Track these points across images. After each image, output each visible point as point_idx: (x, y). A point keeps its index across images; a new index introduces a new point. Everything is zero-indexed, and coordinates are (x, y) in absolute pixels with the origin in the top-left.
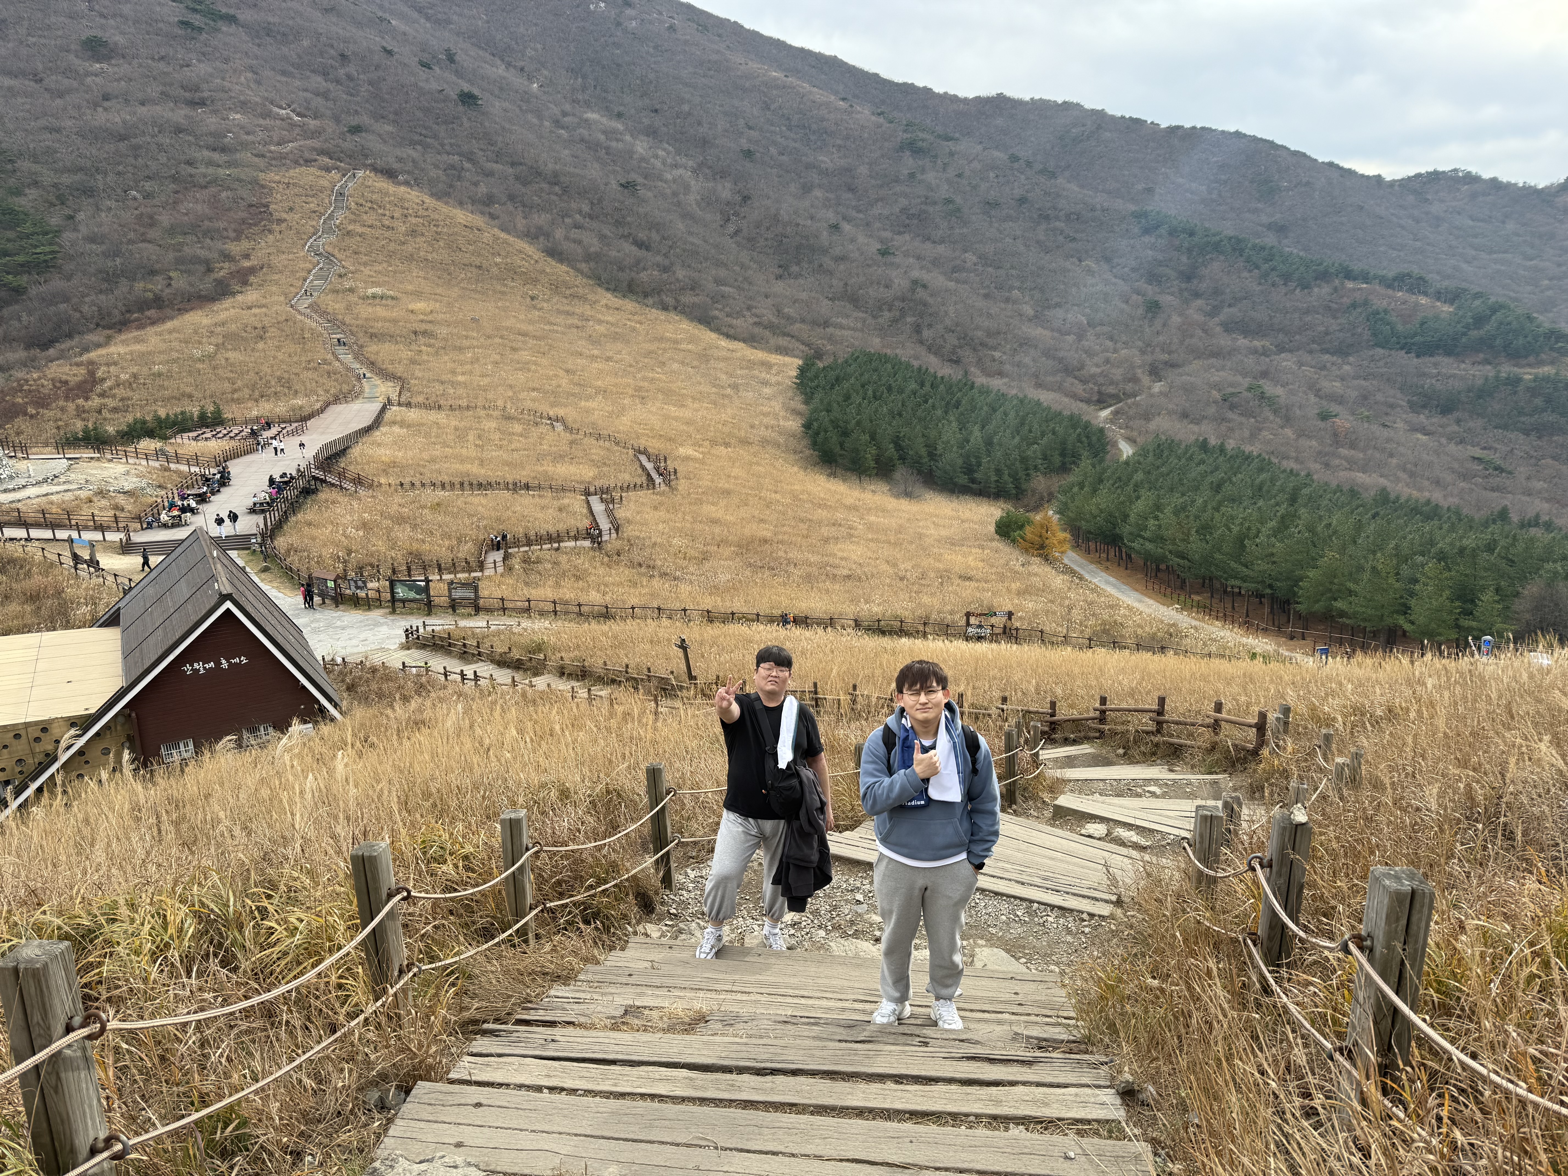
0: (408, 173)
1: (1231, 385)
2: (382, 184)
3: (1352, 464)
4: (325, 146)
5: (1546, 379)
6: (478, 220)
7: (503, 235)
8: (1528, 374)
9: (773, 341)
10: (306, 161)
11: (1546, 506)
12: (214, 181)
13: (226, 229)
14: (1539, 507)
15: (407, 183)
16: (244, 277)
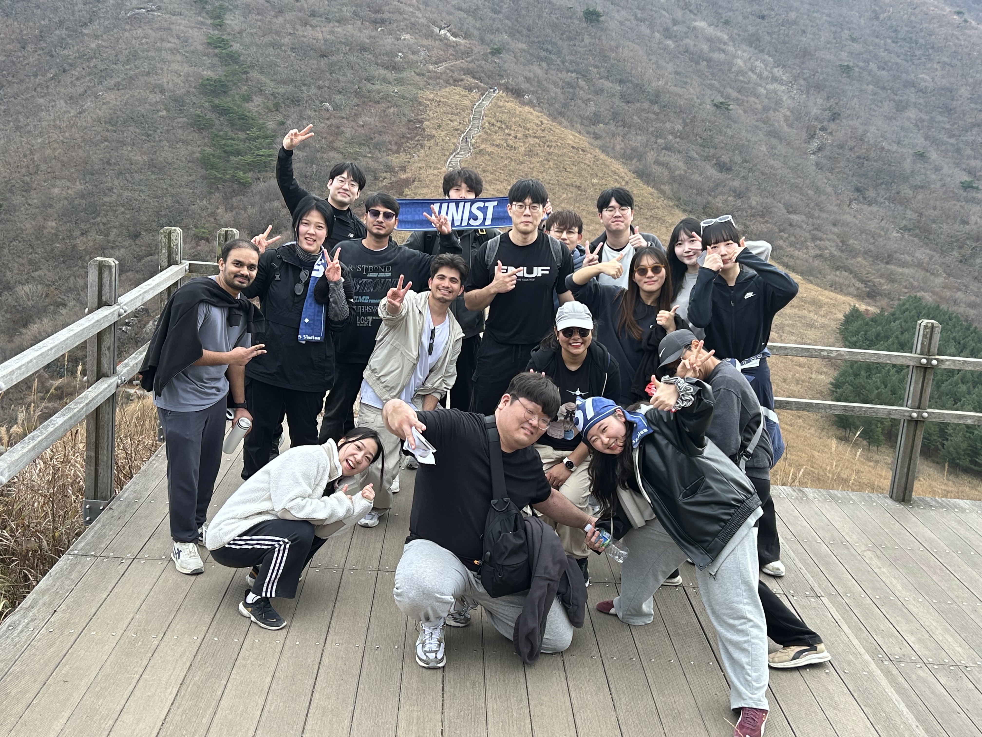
0: (533, 93)
2: (511, 104)
4: (471, 65)
6: (583, 141)
7: (603, 156)
9: (831, 276)
10: (455, 81)
12: (386, 97)
13: (390, 142)
15: (530, 103)
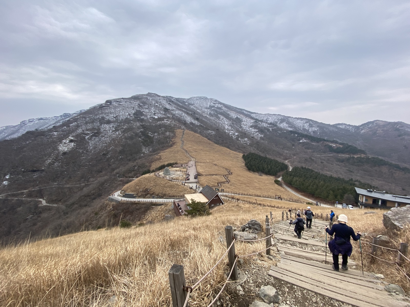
1: (307, 158)
3: (327, 170)
5: (359, 157)
8: (356, 156)
9: (238, 151)
11: (359, 178)
14: (358, 178)
16: (174, 144)
